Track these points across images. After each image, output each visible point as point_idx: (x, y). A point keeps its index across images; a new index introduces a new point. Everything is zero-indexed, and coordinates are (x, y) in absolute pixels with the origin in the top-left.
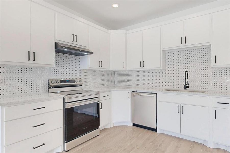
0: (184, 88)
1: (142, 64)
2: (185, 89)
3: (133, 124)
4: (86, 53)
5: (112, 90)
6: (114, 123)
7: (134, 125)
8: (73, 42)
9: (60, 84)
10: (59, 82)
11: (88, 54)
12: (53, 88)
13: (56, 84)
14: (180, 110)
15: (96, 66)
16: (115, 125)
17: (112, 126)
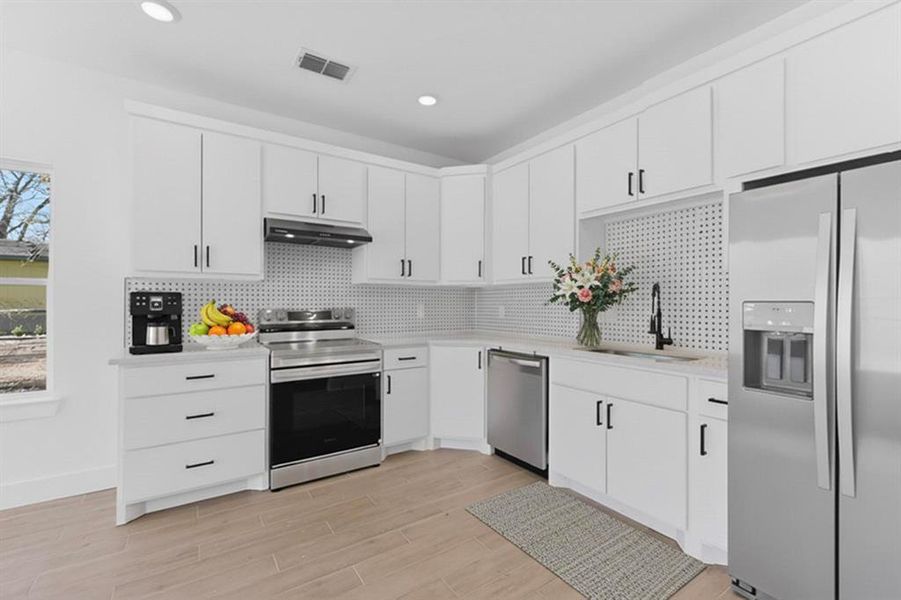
0: (655, 345)
1: (527, 264)
2: (657, 348)
3: (496, 450)
4: (351, 242)
5: (431, 342)
6: (437, 440)
7: (498, 453)
8: (315, 215)
9: (286, 322)
10: (285, 315)
11: (357, 242)
12: (270, 332)
13: (275, 322)
14: (604, 415)
15: (390, 274)
16: (442, 446)
17: (431, 448)
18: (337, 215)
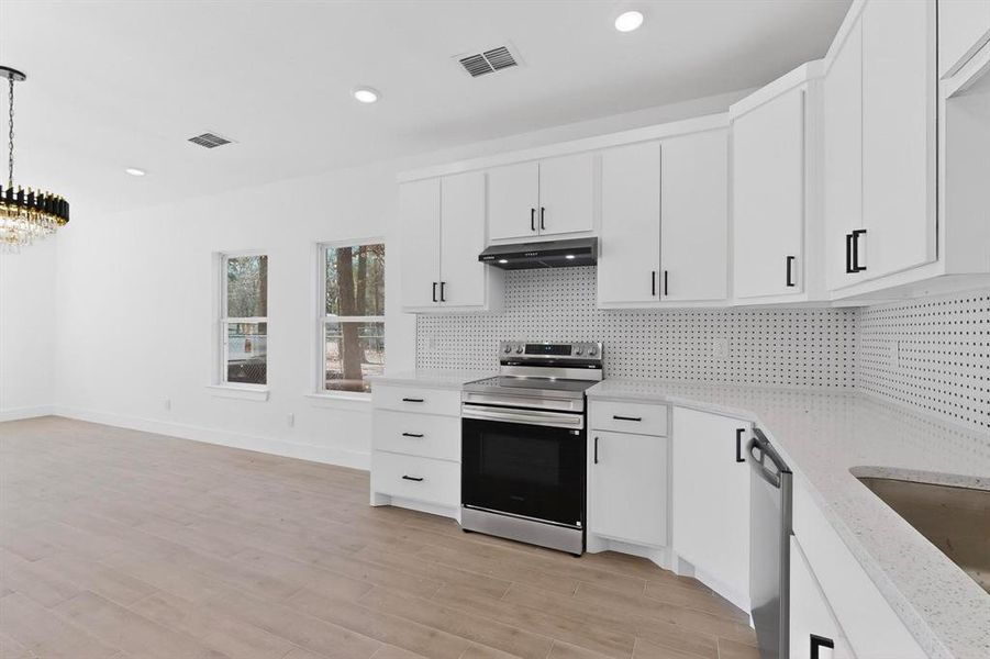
9: (524, 355)
18: (560, 228)
